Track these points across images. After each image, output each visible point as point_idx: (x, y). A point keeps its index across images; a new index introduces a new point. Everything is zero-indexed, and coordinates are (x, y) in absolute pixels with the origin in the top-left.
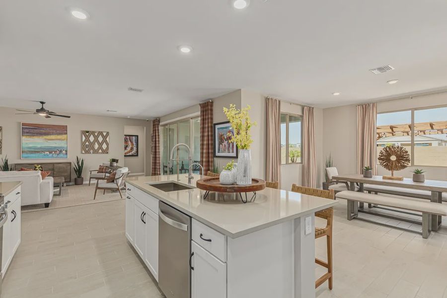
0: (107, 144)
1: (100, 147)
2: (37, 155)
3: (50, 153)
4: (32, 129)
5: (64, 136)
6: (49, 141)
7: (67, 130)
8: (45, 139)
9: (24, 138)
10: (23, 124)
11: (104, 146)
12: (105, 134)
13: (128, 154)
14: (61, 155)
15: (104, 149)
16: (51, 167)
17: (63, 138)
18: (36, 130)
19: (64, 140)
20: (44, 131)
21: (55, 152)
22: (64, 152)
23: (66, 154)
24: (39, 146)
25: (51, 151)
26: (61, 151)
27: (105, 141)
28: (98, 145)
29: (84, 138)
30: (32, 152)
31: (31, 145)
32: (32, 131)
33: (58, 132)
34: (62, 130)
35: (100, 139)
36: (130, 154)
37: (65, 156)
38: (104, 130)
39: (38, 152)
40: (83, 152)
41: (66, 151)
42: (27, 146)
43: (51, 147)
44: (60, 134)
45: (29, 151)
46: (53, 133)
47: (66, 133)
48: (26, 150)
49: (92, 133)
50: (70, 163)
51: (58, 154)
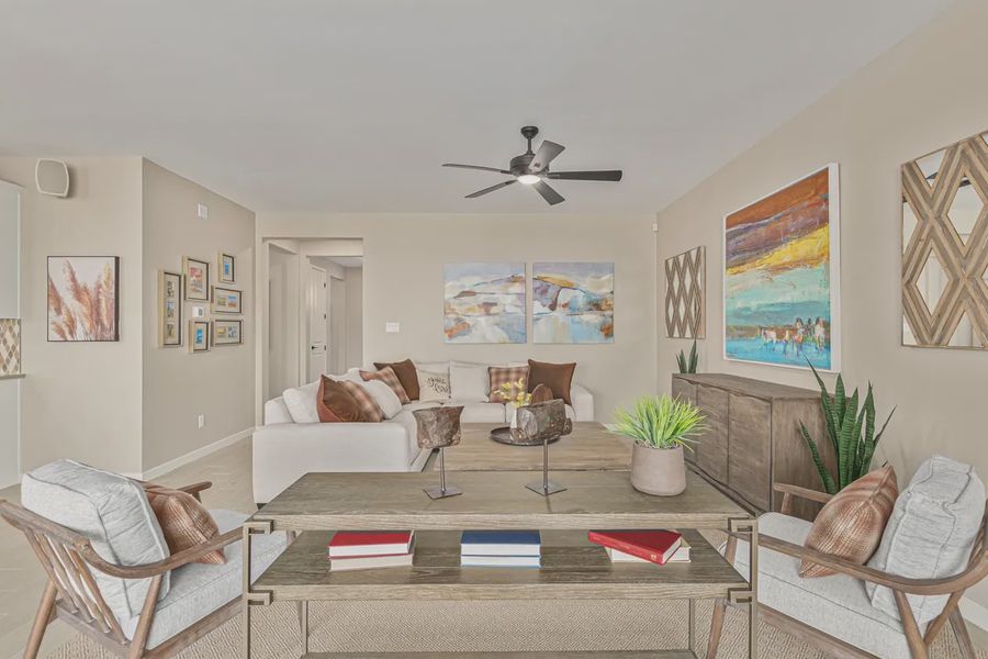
6: (778, 278)
7: (826, 200)
8: (768, 269)
10: (729, 220)
17: (816, 252)
18: (750, 235)
19: (819, 258)
24: (754, 306)
29: (911, 226)
31: (740, 304)
33: (800, 218)
39: (751, 331)
43: (782, 304)
44: (806, 229)
45: (736, 328)
46: (786, 232)
47: (825, 219)
48: (731, 323)
49: (967, 155)
50: (771, 401)
51: (800, 346)
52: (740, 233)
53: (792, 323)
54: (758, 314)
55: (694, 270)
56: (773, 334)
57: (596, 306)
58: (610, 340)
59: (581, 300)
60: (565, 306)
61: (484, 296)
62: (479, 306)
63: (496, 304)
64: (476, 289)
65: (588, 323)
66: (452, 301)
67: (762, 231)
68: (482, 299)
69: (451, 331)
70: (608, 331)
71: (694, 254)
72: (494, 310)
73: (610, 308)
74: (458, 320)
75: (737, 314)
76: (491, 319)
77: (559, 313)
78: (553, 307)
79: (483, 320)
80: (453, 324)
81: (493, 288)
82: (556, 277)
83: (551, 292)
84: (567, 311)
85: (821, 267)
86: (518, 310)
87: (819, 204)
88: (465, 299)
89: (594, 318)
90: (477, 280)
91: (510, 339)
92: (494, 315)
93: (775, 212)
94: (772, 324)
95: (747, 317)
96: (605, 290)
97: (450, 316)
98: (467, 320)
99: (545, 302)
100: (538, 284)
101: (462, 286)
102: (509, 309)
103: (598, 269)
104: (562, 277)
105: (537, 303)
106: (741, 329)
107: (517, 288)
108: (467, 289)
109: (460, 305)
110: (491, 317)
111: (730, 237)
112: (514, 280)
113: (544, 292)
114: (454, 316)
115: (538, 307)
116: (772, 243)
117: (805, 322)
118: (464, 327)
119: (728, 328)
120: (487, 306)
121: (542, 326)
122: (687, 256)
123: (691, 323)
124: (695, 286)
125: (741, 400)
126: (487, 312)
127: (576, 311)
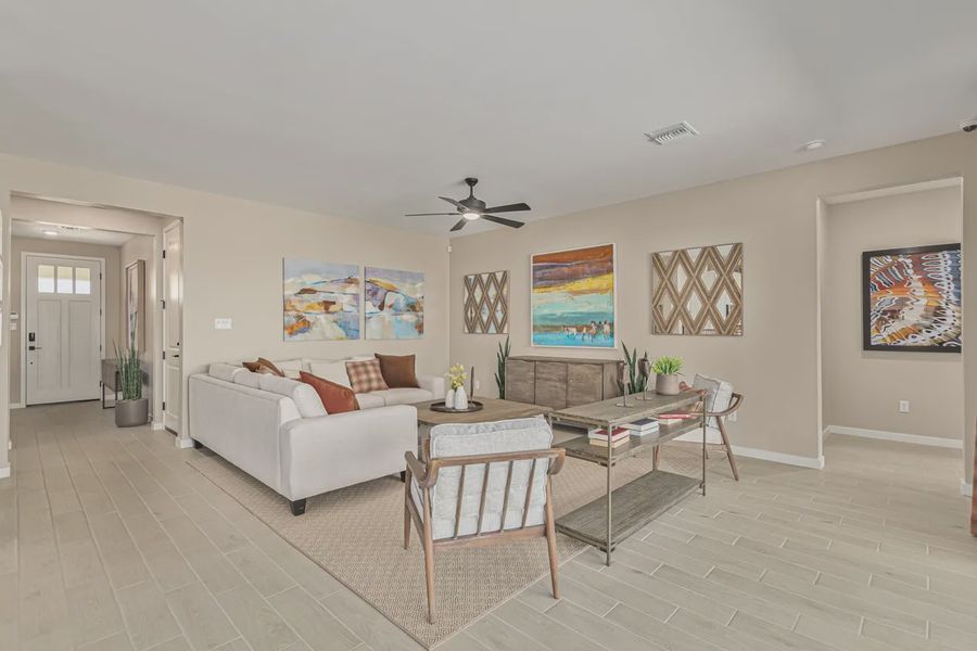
1: (709, 311)
3: (579, 330)
4: (547, 267)
5: (605, 281)
6: (577, 298)
7: (611, 261)
9: (535, 294)
10: (535, 258)
11: (724, 305)
12: (724, 255)
13: (910, 342)
14: (601, 338)
15: (725, 315)
17: (604, 287)
18: (555, 270)
19: (607, 290)
21: (589, 327)
23: (612, 335)
25: (580, 324)
26: (599, 327)
28: (702, 299)
29: (656, 281)
31: (546, 312)
32: (547, 273)
33: (594, 267)
34: (599, 260)
35: (709, 276)
36: (923, 339)
39: (556, 328)
41: (612, 325)
43: (581, 313)
44: (598, 273)
45: (544, 327)
46: (584, 273)
47: (610, 271)
48: (538, 323)
49: (681, 256)
50: (602, 365)
51: (594, 336)
52: (542, 268)
53: (589, 323)
54: (561, 318)
55: (500, 286)
56: (574, 330)
57: (412, 307)
58: (422, 336)
59: (402, 303)
60: (391, 306)
61: (322, 294)
62: (319, 304)
63: (334, 303)
64: (316, 288)
65: (407, 322)
66: (293, 298)
67: (566, 270)
68: (322, 297)
69: (292, 328)
70: (420, 328)
71: (499, 276)
72: (332, 308)
73: (421, 309)
74: (299, 317)
75: (544, 318)
76: (331, 317)
77: (386, 313)
78: (381, 307)
79: (322, 318)
80: (294, 321)
81: (333, 287)
82: (383, 281)
83: (380, 294)
84: (393, 311)
85: (608, 294)
86: (353, 309)
87: (606, 262)
88: (306, 296)
89: (409, 317)
90: (317, 278)
91: (347, 335)
92: (333, 313)
93: (576, 260)
94: (573, 324)
95: (553, 320)
96: (419, 295)
97: (289, 313)
98: (308, 318)
99: (375, 302)
100: (369, 287)
101: (303, 283)
102: (347, 308)
103: (415, 277)
104: (390, 282)
105: (369, 304)
106: (548, 326)
107: (352, 289)
108: (308, 287)
109: (302, 301)
110: (328, 315)
111: (535, 269)
112: (350, 281)
113: (375, 294)
114: (294, 313)
115: (370, 307)
116: (573, 277)
117: (597, 323)
118: (304, 324)
119: (534, 327)
120: (327, 304)
121: (373, 325)
122: (492, 276)
123: (496, 322)
124: (500, 298)
125: (579, 367)
126: (327, 311)
127: (398, 312)
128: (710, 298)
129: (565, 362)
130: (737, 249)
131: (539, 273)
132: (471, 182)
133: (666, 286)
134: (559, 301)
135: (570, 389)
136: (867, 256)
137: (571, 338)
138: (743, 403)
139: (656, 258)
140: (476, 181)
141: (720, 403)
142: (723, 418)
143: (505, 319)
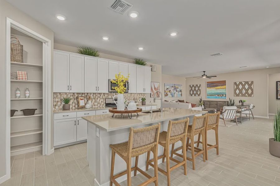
0: (252, 90)
1: (247, 92)
2: (213, 97)
3: (218, 96)
5: (224, 87)
6: (217, 90)
7: (226, 83)
8: (216, 89)
9: (207, 89)
10: (208, 82)
11: (250, 91)
12: (250, 83)
14: (223, 97)
15: (250, 93)
16: (216, 103)
20: (215, 85)
22: (224, 95)
23: (226, 96)
24: (213, 92)
25: (219, 95)
26: (223, 95)
27: (250, 87)
28: (245, 90)
29: (235, 87)
30: (211, 95)
31: (210, 92)
32: (211, 85)
34: (223, 83)
35: (247, 87)
37: (225, 98)
38: (249, 80)
39: (213, 95)
40: (235, 95)
41: (226, 95)
42: (208, 92)
43: (218, 93)
47: (225, 85)
48: (208, 94)
49: (241, 83)
50: (225, 102)
52: (209, 84)
55: (199, 87)
59: (179, 91)
64: (168, 88)
70: (181, 95)
71: (199, 85)
73: (182, 92)
81: (170, 88)
82: (177, 87)
85: (225, 89)
88: (167, 90)
90: (169, 86)
97: (165, 93)
98: (168, 93)
100: (175, 88)
102: (172, 92)
103: (181, 85)
111: (207, 84)
112: (172, 87)
116: (216, 86)
120: (170, 91)
121: (175, 94)
122: (197, 85)
123: (198, 94)
124: (199, 89)
125: (220, 102)
126: (170, 92)
127: (179, 92)
128: (247, 90)
129: (217, 101)
130: (252, 82)
131: (209, 85)
132: (204, 72)
133: (238, 88)
134: (213, 90)
135: (218, 106)
136: (277, 82)
137: (217, 97)
138: (255, 107)
139: (235, 83)
140: (205, 72)
141: (251, 107)
142: (252, 110)
143: (200, 93)
